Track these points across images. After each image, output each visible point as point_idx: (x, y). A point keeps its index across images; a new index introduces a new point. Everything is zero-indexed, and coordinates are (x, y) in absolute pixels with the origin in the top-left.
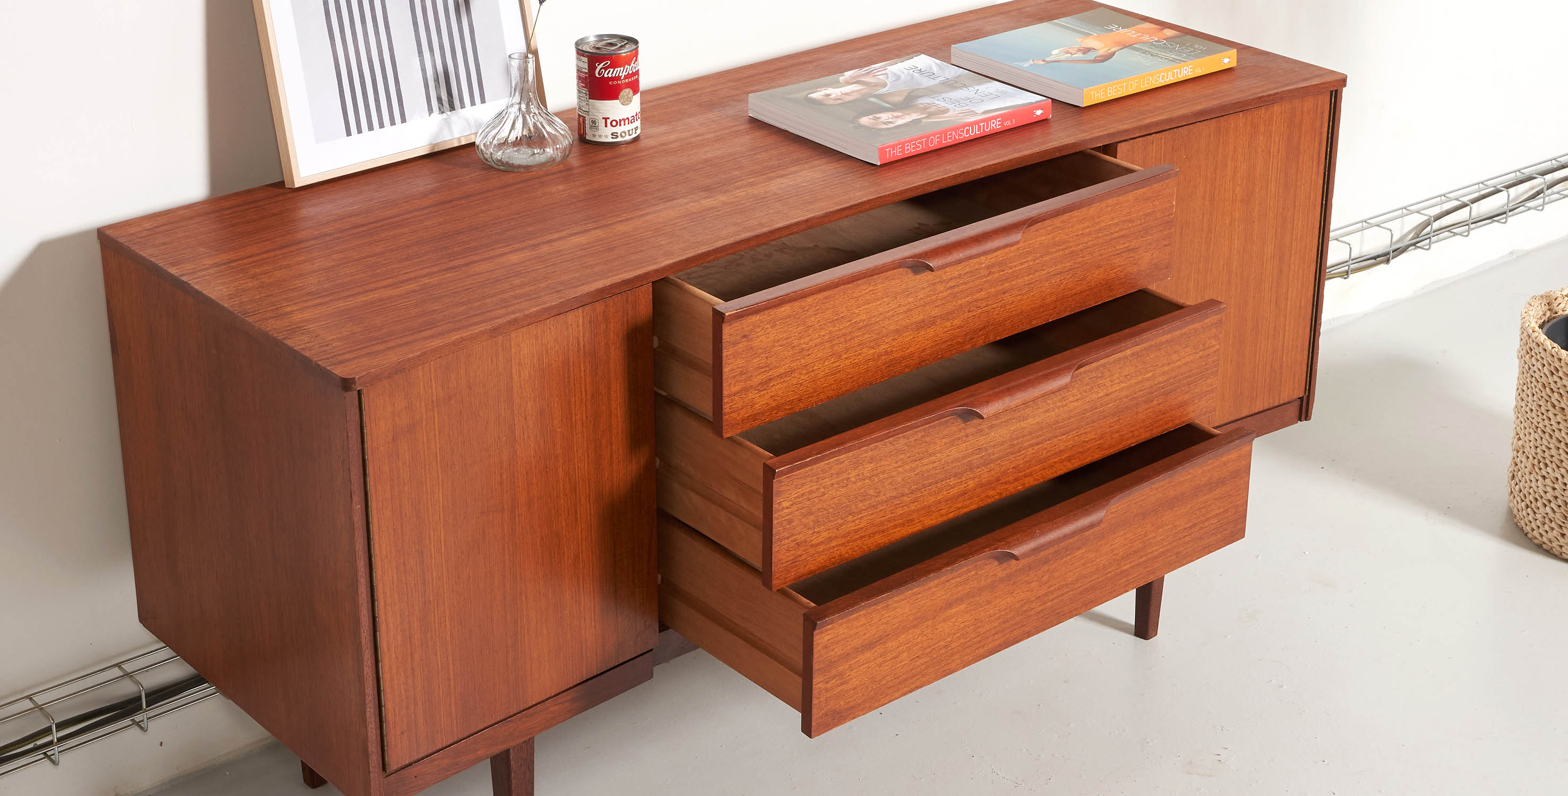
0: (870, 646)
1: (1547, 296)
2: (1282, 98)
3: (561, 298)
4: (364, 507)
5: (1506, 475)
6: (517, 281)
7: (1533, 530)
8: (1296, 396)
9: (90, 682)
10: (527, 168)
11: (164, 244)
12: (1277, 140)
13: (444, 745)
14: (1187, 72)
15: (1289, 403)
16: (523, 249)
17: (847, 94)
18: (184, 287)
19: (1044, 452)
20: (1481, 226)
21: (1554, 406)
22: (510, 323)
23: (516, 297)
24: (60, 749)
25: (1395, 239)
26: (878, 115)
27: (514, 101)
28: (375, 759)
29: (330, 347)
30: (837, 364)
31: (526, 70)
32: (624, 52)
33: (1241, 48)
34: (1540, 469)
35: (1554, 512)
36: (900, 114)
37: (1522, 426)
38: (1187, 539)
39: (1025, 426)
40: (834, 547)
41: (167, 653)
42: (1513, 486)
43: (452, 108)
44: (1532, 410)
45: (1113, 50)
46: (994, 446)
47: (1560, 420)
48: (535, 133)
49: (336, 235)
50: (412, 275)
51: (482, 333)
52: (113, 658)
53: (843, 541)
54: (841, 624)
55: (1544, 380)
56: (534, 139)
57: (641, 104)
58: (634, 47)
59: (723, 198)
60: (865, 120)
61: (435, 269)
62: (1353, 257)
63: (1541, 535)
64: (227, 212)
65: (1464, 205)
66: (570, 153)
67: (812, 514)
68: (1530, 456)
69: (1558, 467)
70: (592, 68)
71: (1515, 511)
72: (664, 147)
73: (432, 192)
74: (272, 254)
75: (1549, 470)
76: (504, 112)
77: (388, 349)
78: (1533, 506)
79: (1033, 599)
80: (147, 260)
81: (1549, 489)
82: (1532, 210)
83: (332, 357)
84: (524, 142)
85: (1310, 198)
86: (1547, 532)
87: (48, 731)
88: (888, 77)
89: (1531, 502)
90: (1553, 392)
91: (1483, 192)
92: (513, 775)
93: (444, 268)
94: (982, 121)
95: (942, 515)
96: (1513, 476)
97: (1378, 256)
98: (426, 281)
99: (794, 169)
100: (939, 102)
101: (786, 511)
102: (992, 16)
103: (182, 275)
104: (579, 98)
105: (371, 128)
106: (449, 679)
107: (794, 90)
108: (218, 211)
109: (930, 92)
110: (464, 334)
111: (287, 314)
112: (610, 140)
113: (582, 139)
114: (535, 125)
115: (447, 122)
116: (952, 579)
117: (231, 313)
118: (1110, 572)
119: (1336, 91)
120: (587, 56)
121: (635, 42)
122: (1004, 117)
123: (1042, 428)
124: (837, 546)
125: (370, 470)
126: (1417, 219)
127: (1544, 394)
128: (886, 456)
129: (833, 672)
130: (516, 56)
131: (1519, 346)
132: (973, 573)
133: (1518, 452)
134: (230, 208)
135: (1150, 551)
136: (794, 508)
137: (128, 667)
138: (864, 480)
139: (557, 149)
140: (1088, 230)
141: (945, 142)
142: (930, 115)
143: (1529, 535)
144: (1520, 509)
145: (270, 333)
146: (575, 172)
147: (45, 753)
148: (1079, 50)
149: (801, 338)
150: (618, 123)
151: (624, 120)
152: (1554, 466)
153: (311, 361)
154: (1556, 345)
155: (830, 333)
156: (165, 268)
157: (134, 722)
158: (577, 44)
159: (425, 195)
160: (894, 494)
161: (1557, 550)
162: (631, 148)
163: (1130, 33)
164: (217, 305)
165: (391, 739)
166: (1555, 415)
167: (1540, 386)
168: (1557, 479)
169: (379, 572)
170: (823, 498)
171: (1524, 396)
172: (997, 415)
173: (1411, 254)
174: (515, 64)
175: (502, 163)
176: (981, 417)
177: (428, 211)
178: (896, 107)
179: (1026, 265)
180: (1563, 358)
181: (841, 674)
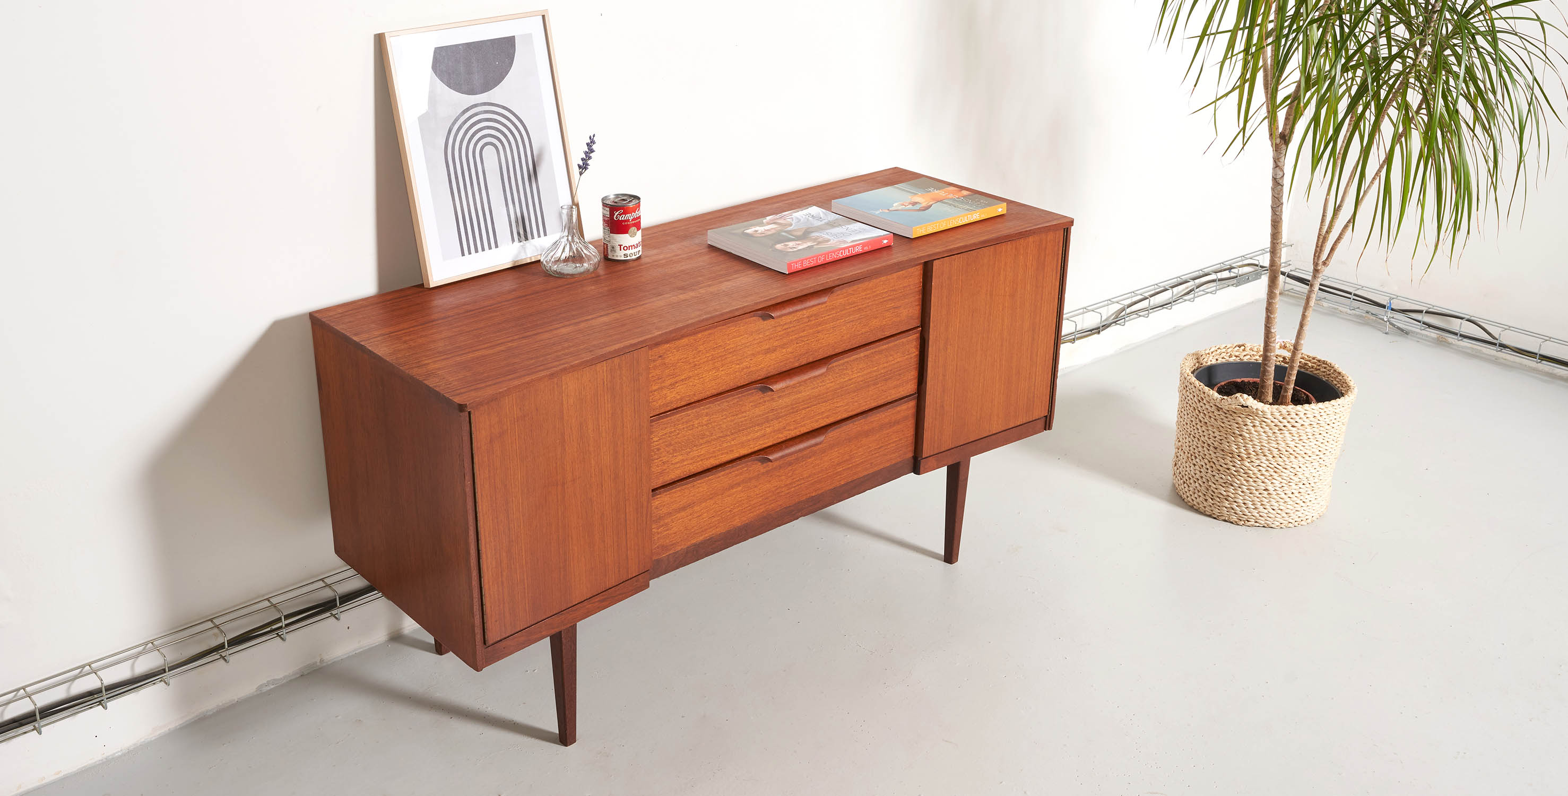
0: (684, 508)
1: (1197, 354)
2: (1034, 233)
3: (592, 355)
4: (472, 483)
5: (1172, 464)
6: (566, 345)
7: (1188, 497)
8: (1043, 415)
9: (305, 590)
10: (572, 275)
11: (350, 322)
12: (1031, 258)
13: (522, 629)
14: (976, 217)
15: (1038, 419)
16: (569, 325)
17: (768, 230)
18: (363, 349)
19: (812, 412)
20: (1157, 311)
21: (1201, 421)
22: (562, 370)
23: (565, 355)
24: (287, 631)
25: (1103, 320)
26: (787, 243)
27: (564, 234)
28: (479, 637)
29: (452, 385)
30: (717, 374)
31: (571, 216)
32: (631, 205)
33: (1009, 202)
34: (1192, 460)
35: (1201, 486)
36: (800, 242)
37: (1181, 433)
38: (877, 455)
39: (799, 396)
40: (686, 465)
41: (352, 572)
42: (1176, 470)
43: (526, 239)
44: (1187, 424)
45: (931, 203)
46: (781, 408)
47: (1204, 430)
48: (577, 254)
49: (456, 317)
50: (502, 341)
51: (545, 377)
52: (318, 575)
53: (691, 461)
54: (666, 495)
55: (1194, 405)
56: (577, 258)
57: (642, 236)
58: (638, 201)
59: (692, 294)
60: (779, 246)
61: (516, 337)
62: (1077, 330)
63: (1193, 500)
64: (388, 303)
65: (1146, 298)
66: (598, 266)
67: (672, 445)
68: (1186, 452)
69: (1203, 458)
70: (612, 214)
71: (1177, 486)
72: (656, 263)
73: (514, 290)
74: (416, 328)
75: (1197, 460)
76: (558, 242)
77: (487, 386)
78: (1188, 482)
79: (783, 486)
80: (339, 332)
81: (1197, 472)
82: (1187, 302)
83: (453, 391)
84: (570, 260)
85: (1051, 294)
86: (1196, 498)
87: (279, 620)
88: (793, 220)
89: (1187, 480)
90: (1200, 412)
91: (1157, 291)
92: (563, 647)
93: (521, 337)
94: (850, 247)
95: (751, 448)
96: (1176, 464)
97: (1093, 330)
98: (510, 344)
99: (735, 276)
100: (824, 235)
101: (656, 443)
102: (857, 183)
103: (361, 341)
104: (604, 232)
105: (477, 251)
106: (524, 588)
107: (736, 228)
108: (384, 302)
109: (819, 229)
110: (534, 377)
111: (425, 365)
112: (623, 258)
113: (606, 258)
114: (577, 249)
115: (523, 247)
116: (733, 471)
117: (392, 364)
118: (830, 472)
119: (1067, 228)
120: (609, 207)
121: (639, 198)
122: (864, 245)
123: (810, 399)
124: (688, 464)
125: (476, 460)
126: (1117, 307)
127: (1194, 414)
128: (716, 413)
129: (662, 523)
130: (565, 207)
131: (1179, 384)
132: (745, 469)
133: (1178, 449)
134: (391, 300)
135: (854, 461)
136: (661, 441)
137: (328, 581)
138: (703, 426)
139: (590, 264)
140: (868, 296)
141: (828, 260)
142: (819, 243)
143: (1185, 500)
144: (1180, 484)
145: (415, 376)
146: (602, 278)
147: (277, 634)
148: (910, 203)
149: (694, 358)
150: (628, 248)
151: (632, 246)
152: (1201, 458)
153: (440, 394)
154: (1202, 384)
155: (712, 355)
156: (351, 337)
157: (332, 615)
158: (603, 200)
159: (510, 292)
160: (721, 435)
161: (1202, 509)
162: (635, 263)
163: (941, 193)
164: (382, 359)
165: (490, 624)
166: (1201, 427)
167: (1192, 409)
168: (1202, 466)
169: (482, 523)
170: (678, 436)
171: (1182, 414)
172: (782, 390)
173: (1113, 328)
174: (565, 212)
175: (557, 272)
176: (773, 391)
177: (511, 302)
178: (798, 238)
179: (831, 316)
180: (1206, 392)
181: (667, 524)
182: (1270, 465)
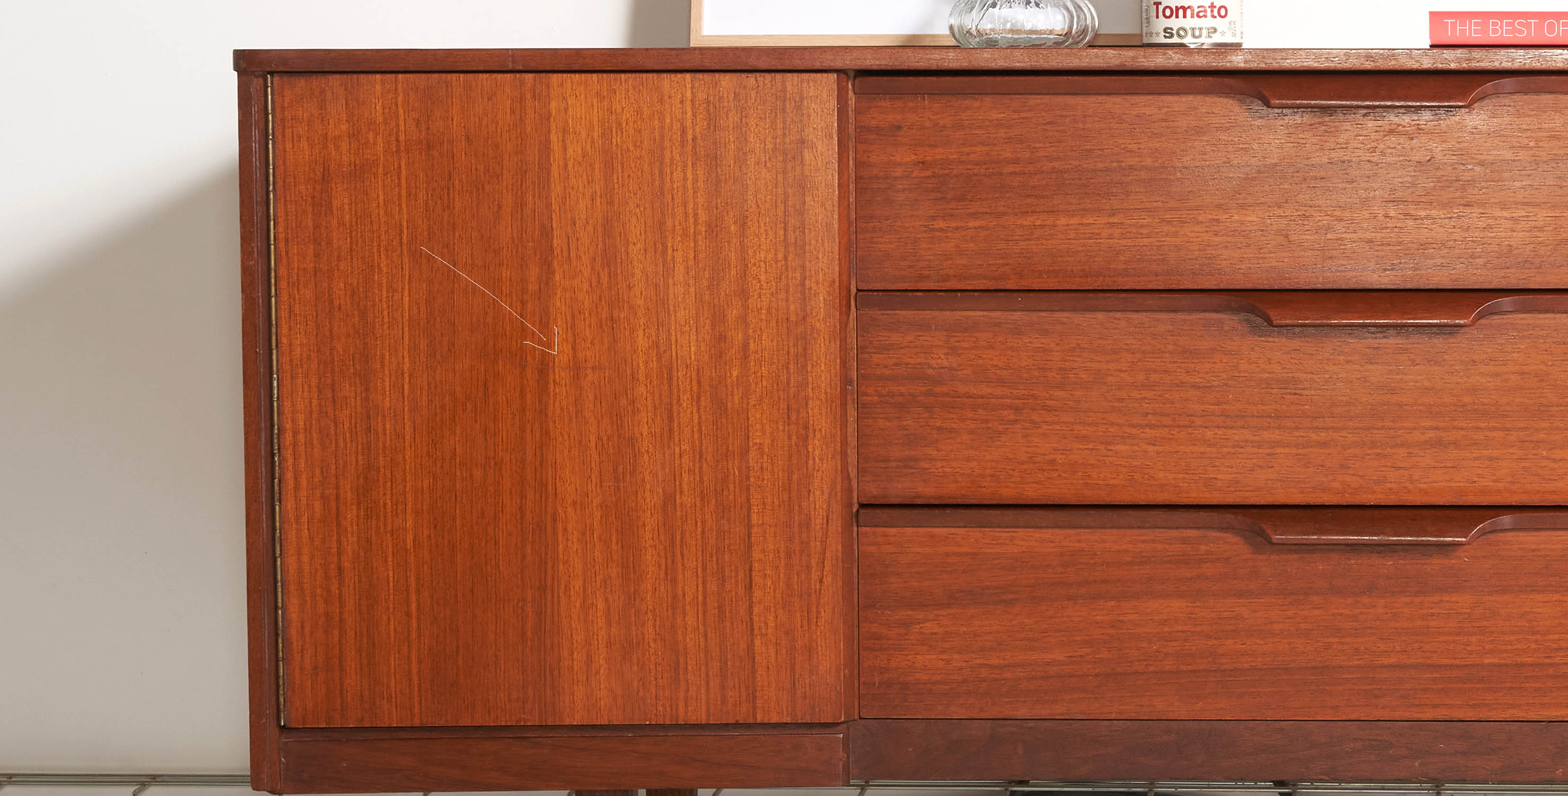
150: (1174, 13)
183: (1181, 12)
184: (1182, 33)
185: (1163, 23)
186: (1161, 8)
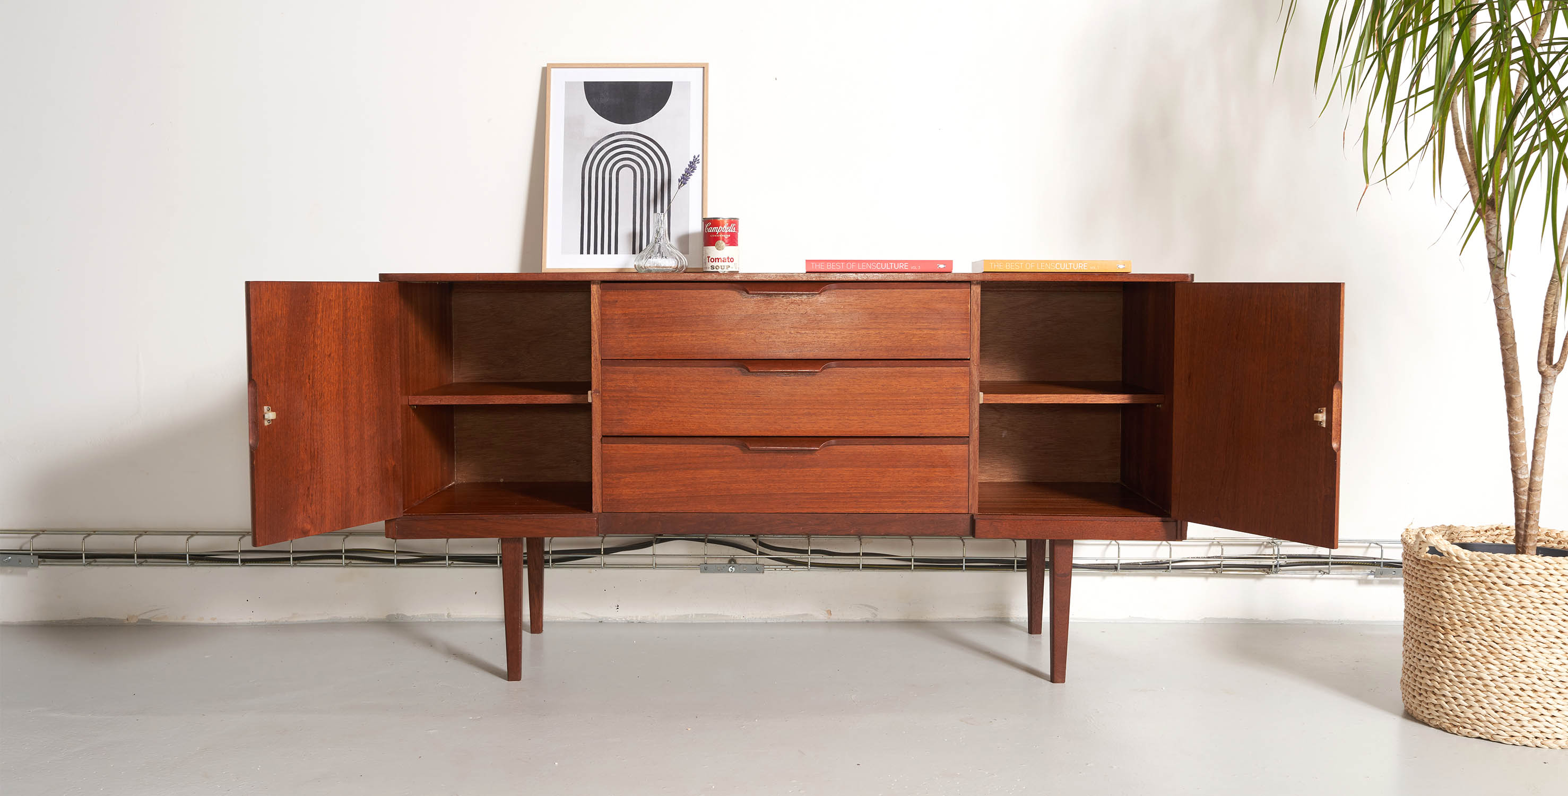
14: (1082, 266)
70: (708, 229)
105: (595, 252)
112: (710, 270)
120: (708, 222)
122: (911, 263)
141: (861, 269)
150: (714, 260)
182: (1483, 642)
183: (717, 260)
184: (717, 267)
185: (711, 264)
186: (710, 259)
